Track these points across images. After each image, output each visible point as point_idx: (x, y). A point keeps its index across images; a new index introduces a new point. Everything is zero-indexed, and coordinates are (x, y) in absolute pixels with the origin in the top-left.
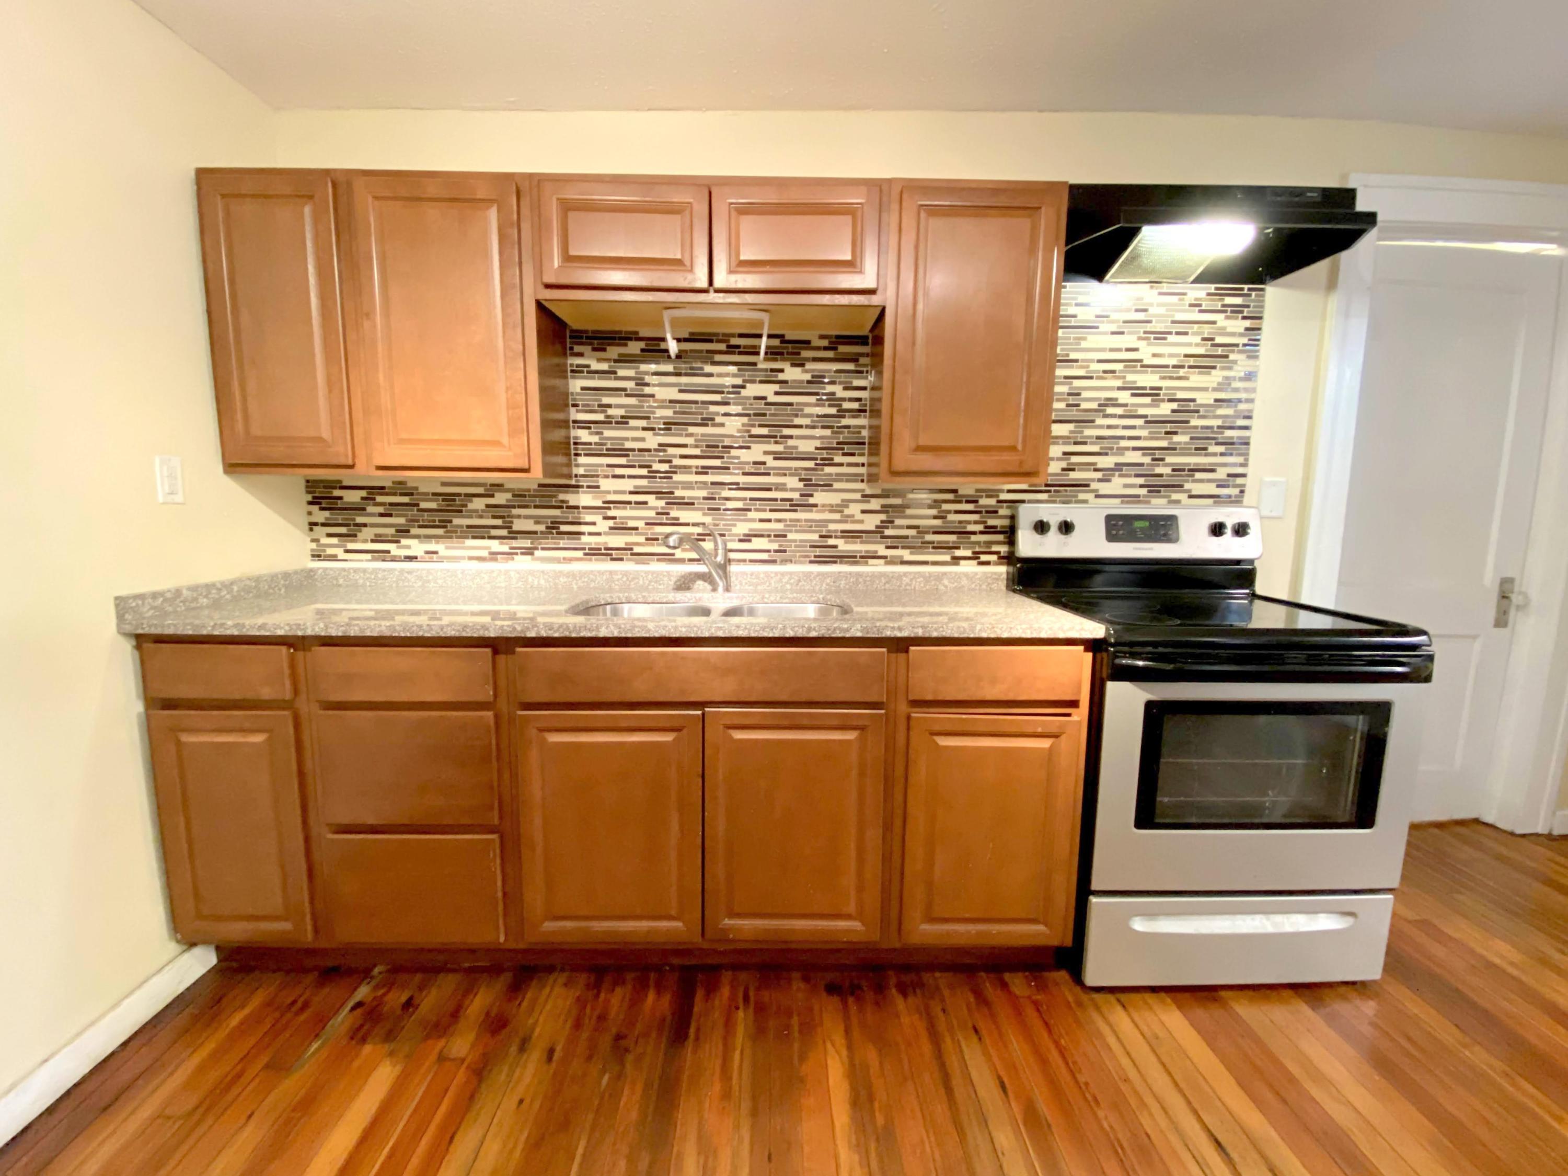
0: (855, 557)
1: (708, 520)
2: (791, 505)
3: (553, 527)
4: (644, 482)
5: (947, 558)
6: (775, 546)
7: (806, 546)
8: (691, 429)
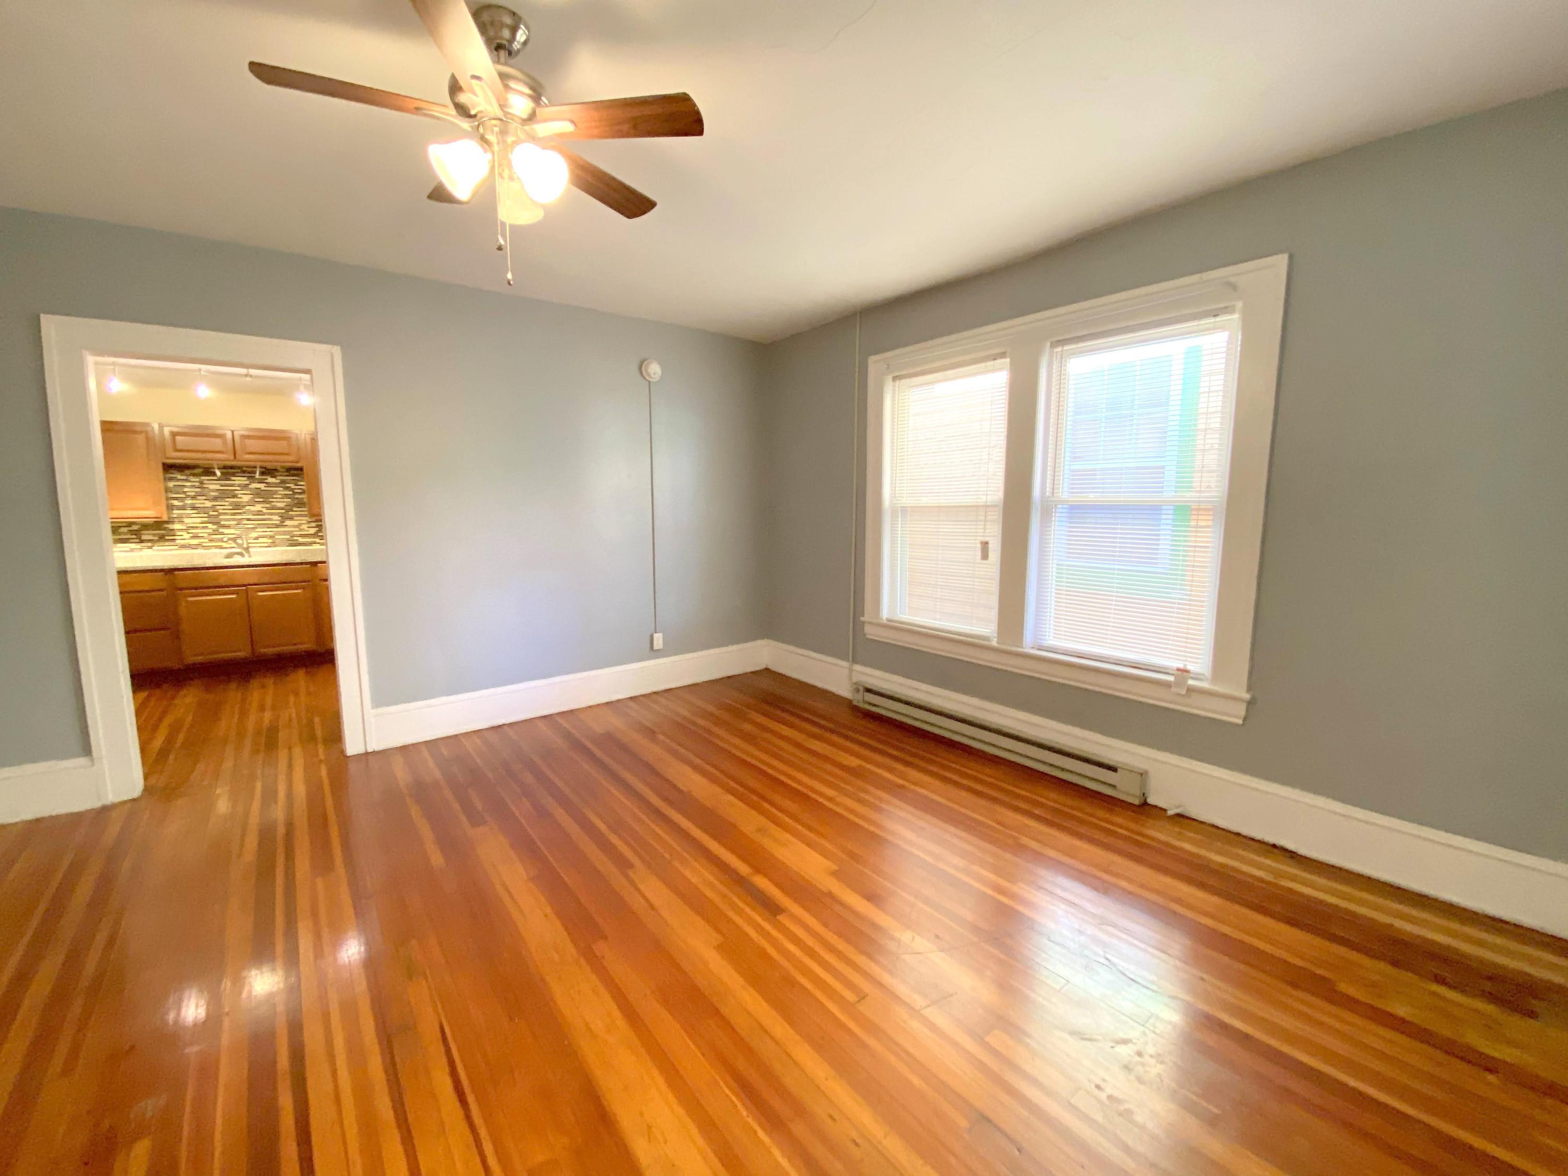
1: (238, 532)
2: (276, 526)
3: (162, 538)
4: (206, 519)
6: (270, 541)
8: (227, 500)
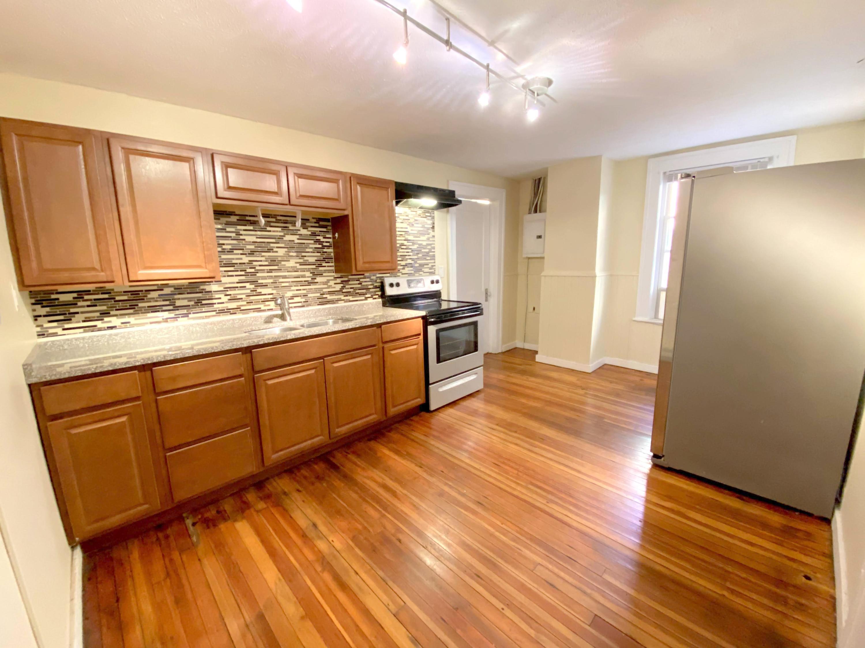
0: (334, 301)
1: (274, 292)
2: (308, 283)
3: (198, 302)
4: (243, 278)
5: (363, 298)
7: (315, 299)
